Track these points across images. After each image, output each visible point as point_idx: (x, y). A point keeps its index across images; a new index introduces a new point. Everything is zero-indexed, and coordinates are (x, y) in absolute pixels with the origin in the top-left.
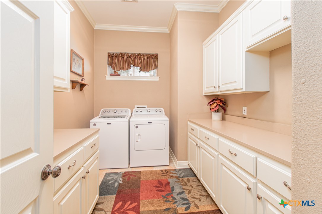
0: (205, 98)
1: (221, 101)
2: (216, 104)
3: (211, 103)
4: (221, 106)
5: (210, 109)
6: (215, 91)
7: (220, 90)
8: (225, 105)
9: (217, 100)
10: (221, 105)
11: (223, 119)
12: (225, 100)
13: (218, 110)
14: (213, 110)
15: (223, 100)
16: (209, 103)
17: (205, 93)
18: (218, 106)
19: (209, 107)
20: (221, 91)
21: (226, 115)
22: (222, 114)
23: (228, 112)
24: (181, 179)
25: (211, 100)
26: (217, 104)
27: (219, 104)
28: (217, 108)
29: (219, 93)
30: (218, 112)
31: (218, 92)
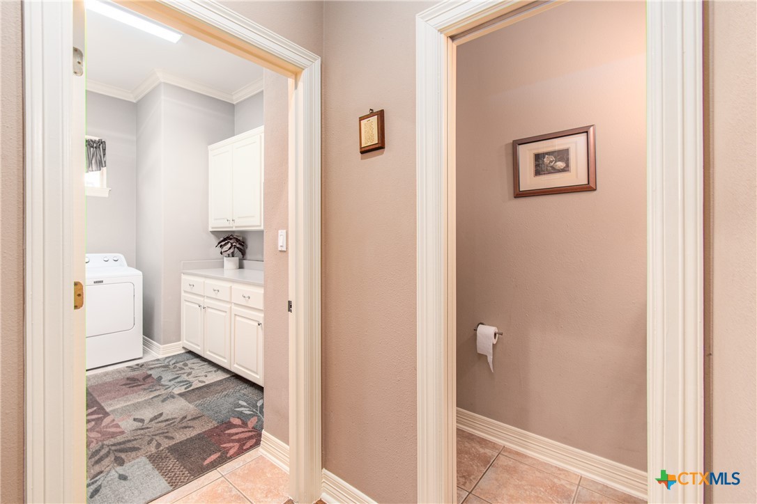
0: (212, 236)
1: (238, 240)
2: (229, 245)
3: (223, 243)
4: (237, 248)
5: (221, 253)
6: (228, 225)
7: (236, 224)
8: (243, 246)
9: (231, 239)
10: (238, 246)
11: (241, 266)
12: (243, 238)
13: (233, 253)
14: (225, 254)
15: (240, 238)
16: (219, 243)
17: (213, 228)
18: (233, 248)
19: (219, 249)
20: (236, 227)
21: (245, 261)
22: (240, 260)
23: (248, 256)
24: (171, 367)
25: (222, 239)
26: (232, 245)
27: (234, 244)
28: (232, 250)
29: (234, 229)
30: (233, 256)
31: (232, 227)
